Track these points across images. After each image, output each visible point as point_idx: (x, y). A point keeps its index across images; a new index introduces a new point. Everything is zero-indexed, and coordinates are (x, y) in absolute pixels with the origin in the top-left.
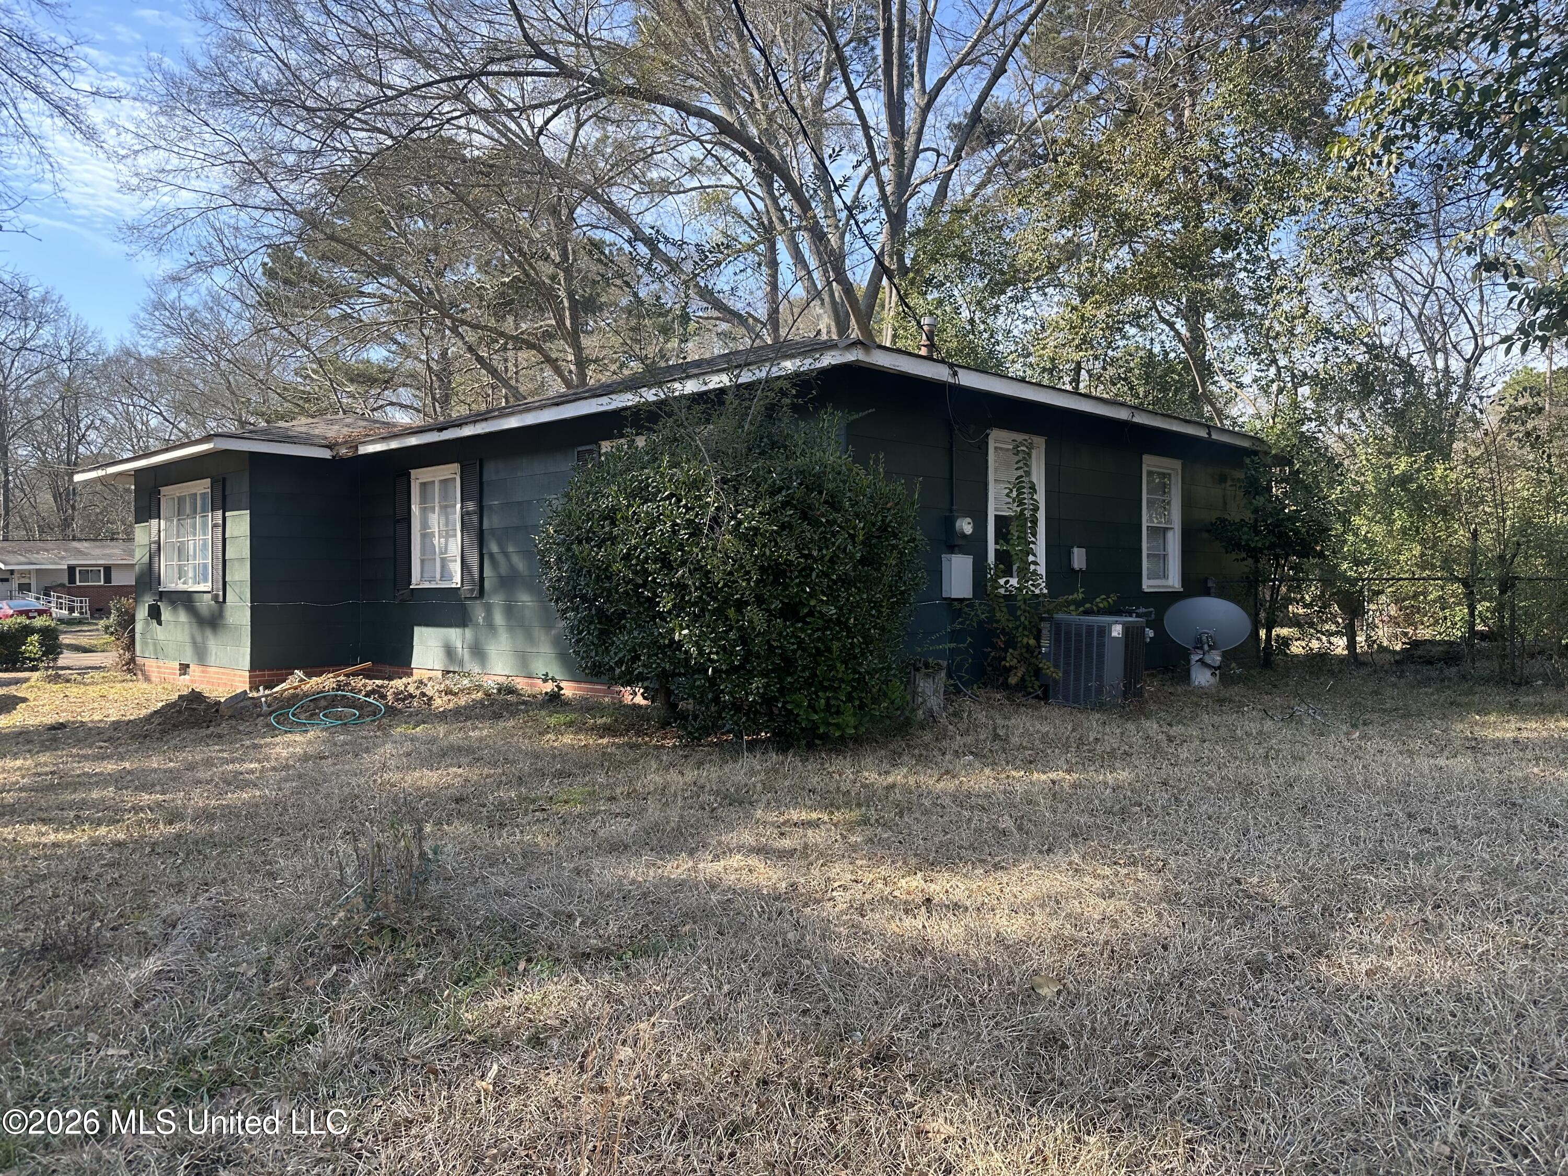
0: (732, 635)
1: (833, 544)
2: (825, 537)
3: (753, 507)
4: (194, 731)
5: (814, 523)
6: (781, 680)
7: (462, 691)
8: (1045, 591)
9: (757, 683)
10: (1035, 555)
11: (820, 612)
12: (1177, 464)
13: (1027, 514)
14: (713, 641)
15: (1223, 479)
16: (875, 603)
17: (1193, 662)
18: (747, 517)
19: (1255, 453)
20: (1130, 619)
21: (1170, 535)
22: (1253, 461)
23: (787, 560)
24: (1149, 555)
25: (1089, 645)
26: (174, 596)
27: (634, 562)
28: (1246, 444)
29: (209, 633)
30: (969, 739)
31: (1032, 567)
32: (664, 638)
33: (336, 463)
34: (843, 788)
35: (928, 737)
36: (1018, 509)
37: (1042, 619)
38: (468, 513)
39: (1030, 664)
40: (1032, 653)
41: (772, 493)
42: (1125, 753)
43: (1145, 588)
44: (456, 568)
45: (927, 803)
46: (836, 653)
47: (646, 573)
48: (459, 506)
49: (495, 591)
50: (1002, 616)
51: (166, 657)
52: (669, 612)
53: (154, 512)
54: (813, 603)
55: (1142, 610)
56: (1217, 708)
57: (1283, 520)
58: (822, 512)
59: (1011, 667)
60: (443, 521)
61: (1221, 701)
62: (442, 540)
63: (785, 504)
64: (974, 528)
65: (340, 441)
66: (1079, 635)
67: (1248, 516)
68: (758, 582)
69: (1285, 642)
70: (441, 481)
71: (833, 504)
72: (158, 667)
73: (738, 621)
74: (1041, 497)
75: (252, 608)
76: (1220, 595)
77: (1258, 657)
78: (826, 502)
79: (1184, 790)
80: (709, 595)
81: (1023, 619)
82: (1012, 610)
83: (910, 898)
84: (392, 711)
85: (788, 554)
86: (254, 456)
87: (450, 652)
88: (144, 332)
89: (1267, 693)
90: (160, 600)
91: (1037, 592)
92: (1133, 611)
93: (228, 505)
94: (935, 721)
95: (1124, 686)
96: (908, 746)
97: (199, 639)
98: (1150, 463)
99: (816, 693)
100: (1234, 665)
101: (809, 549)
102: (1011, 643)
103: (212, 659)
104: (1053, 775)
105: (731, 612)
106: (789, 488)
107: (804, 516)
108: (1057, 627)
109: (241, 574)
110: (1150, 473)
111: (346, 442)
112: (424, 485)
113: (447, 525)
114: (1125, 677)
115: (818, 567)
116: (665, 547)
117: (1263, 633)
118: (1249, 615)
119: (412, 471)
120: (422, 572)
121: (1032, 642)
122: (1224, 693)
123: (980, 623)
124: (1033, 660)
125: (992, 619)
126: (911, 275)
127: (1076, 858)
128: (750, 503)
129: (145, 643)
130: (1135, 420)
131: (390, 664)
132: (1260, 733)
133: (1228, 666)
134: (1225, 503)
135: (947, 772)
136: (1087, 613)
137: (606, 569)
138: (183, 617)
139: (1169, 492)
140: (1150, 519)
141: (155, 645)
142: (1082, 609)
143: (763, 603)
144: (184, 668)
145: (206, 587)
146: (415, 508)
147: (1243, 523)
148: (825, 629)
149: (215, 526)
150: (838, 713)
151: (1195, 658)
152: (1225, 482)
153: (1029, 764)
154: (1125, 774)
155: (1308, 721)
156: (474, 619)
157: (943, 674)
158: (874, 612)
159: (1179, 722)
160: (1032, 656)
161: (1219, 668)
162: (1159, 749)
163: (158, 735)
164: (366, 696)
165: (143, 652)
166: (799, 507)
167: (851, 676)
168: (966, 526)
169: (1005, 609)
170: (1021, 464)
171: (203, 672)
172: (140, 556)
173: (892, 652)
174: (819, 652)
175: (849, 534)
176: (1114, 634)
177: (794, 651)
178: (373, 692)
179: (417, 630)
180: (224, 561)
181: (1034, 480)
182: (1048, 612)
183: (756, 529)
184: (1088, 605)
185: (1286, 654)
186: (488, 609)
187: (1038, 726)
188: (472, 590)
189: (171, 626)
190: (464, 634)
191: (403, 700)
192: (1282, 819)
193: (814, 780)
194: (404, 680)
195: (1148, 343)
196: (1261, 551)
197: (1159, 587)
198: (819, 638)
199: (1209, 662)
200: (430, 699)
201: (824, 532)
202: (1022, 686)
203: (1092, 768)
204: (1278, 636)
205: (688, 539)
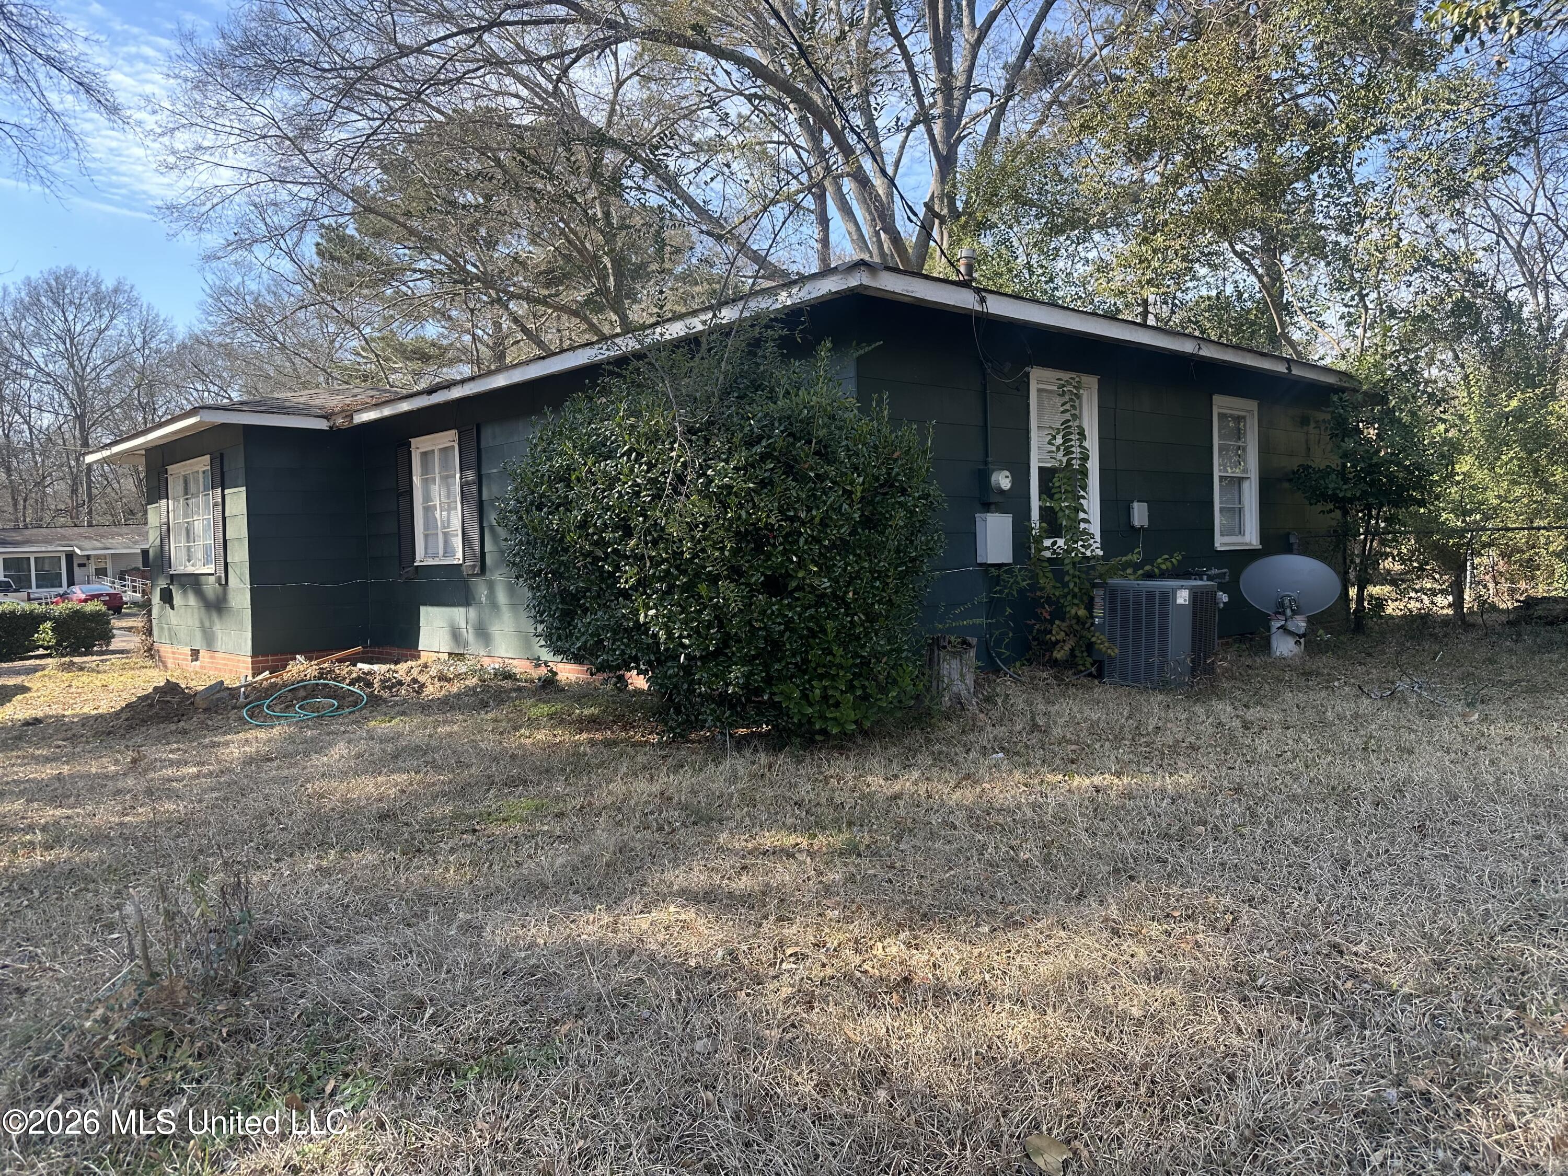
0: (706, 615)
1: (825, 502)
2: (814, 495)
3: (727, 461)
4: (162, 726)
5: (801, 479)
6: (766, 667)
7: (457, 676)
8: (1101, 553)
9: (736, 673)
10: (1085, 512)
11: (811, 586)
12: (1253, 405)
13: (1076, 464)
14: (686, 622)
15: (1305, 421)
16: (879, 572)
17: (1274, 630)
18: (718, 473)
19: (1343, 390)
20: (1199, 583)
21: (1246, 485)
22: (1341, 399)
23: (766, 524)
24: (1221, 510)
25: (1151, 614)
26: (183, 579)
27: (590, 531)
28: (1331, 380)
29: (215, 616)
30: (1001, 731)
31: (1082, 525)
32: (629, 619)
33: (333, 433)
34: (838, 800)
35: (953, 728)
36: (1065, 460)
37: (1094, 586)
38: (468, 483)
39: (1081, 637)
40: (1084, 624)
41: (750, 443)
42: (1192, 747)
43: (1218, 546)
44: (458, 542)
45: (935, 820)
46: (831, 636)
47: (605, 544)
48: (458, 476)
49: (497, 566)
50: (1046, 582)
51: (179, 642)
52: (634, 588)
53: (163, 493)
54: (801, 574)
55: (1214, 571)
56: (1303, 683)
57: (1376, 464)
58: (810, 465)
59: (1058, 642)
60: (444, 492)
61: (1307, 675)
62: (444, 513)
63: (764, 457)
64: (1013, 483)
65: (336, 410)
66: (1138, 603)
67: (1335, 462)
68: (735, 552)
69: (1380, 603)
70: (441, 450)
71: (825, 453)
72: (173, 653)
73: (711, 599)
74: (1092, 444)
75: (251, 590)
76: (1304, 552)
77: (1348, 620)
78: (817, 453)
79: (1262, 799)
80: (677, 568)
81: (1071, 585)
82: (1059, 575)
83: (885, 972)
84: (375, 701)
85: (768, 517)
86: (248, 428)
87: (456, 635)
88: (211, 318)
89: (1360, 664)
90: (172, 583)
91: (1088, 553)
92: (1204, 573)
93: (227, 482)
94: (963, 709)
95: (1193, 661)
96: (928, 740)
97: (207, 624)
98: (1222, 404)
99: (809, 681)
100: (1321, 632)
101: (795, 509)
102: (1059, 613)
103: (219, 645)
104: (1097, 780)
105: (703, 588)
106: (770, 437)
107: (789, 470)
108: (1113, 595)
109: (240, 555)
110: (1222, 416)
111: (343, 411)
112: (425, 455)
113: (448, 497)
114: (1193, 651)
115: (806, 531)
116: (625, 512)
117: (1353, 592)
118: (1338, 573)
119: (412, 440)
120: (426, 548)
121: (1082, 612)
122: (1310, 665)
123: (1021, 591)
124: (1085, 633)
125: (1034, 587)
126: (963, 219)
127: (1114, 912)
128: (724, 456)
129: (161, 629)
130: (1202, 353)
131: (398, 647)
132: (1356, 716)
133: (1314, 632)
134: (1308, 449)
135: (968, 777)
136: (1149, 576)
137: (562, 540)
138: (192, 600)
139: (1245, 437)
140: (1223, 466)
141: (169, 629)
142: (1140, 572)
143: (740, 576)
144: (195, 654)
145: (210, 569)
146: (417, 480)
147: (1328, 471)
148: (818, 605)
149: (215, 505)
150: (837, 705)
151: (1276, 624)
152: (1308, 425)
153: (1071, 764)
154: (1189, 777)
155: (1412, 700)
156: (477, 597)
157: (972, 653)
158: (878, 584)
159: (1258, 703)
160: (1083, 628)
161: (1304, 635)
162: (1232, 740)
163: (122, 731)
164: (349, 685)
165: (160, 637)
166: (783, 459)
167: (851, 661)
168: (1003, 480)
169: (1050, 575)
170: (1067, 407)
171: (211, 657)
172: (153, 539)
173: (903, 631)
174: (813, 634)
175: (845, 491)
176: (1180, 601)
177: (781, 633)
178: (358, 679)
179: (424, 610)
180: (225, 541)
181: (1086, 426)
182: (1100, 576)
183: (729, 487)
184: (1148, 568)
185: (1381, 617)
186: (491, 586)
187: (1087, 712)
188: (474, 566)
189: (182, 611)
190: (468, 611)
191: (390, 688)
192: (1392, 843)
193: (805, 790)
194: (409, 663)
195: (1220, 283)
196: (1351, 500)
197: (1234, 544)
198: (812, 617)
199: (1293, 629)
200: (423, 686)
201: (814, 489)
202: (1070, 663)
203: (1148, 769)
204: (1371, 596)
205: (650, 503)
